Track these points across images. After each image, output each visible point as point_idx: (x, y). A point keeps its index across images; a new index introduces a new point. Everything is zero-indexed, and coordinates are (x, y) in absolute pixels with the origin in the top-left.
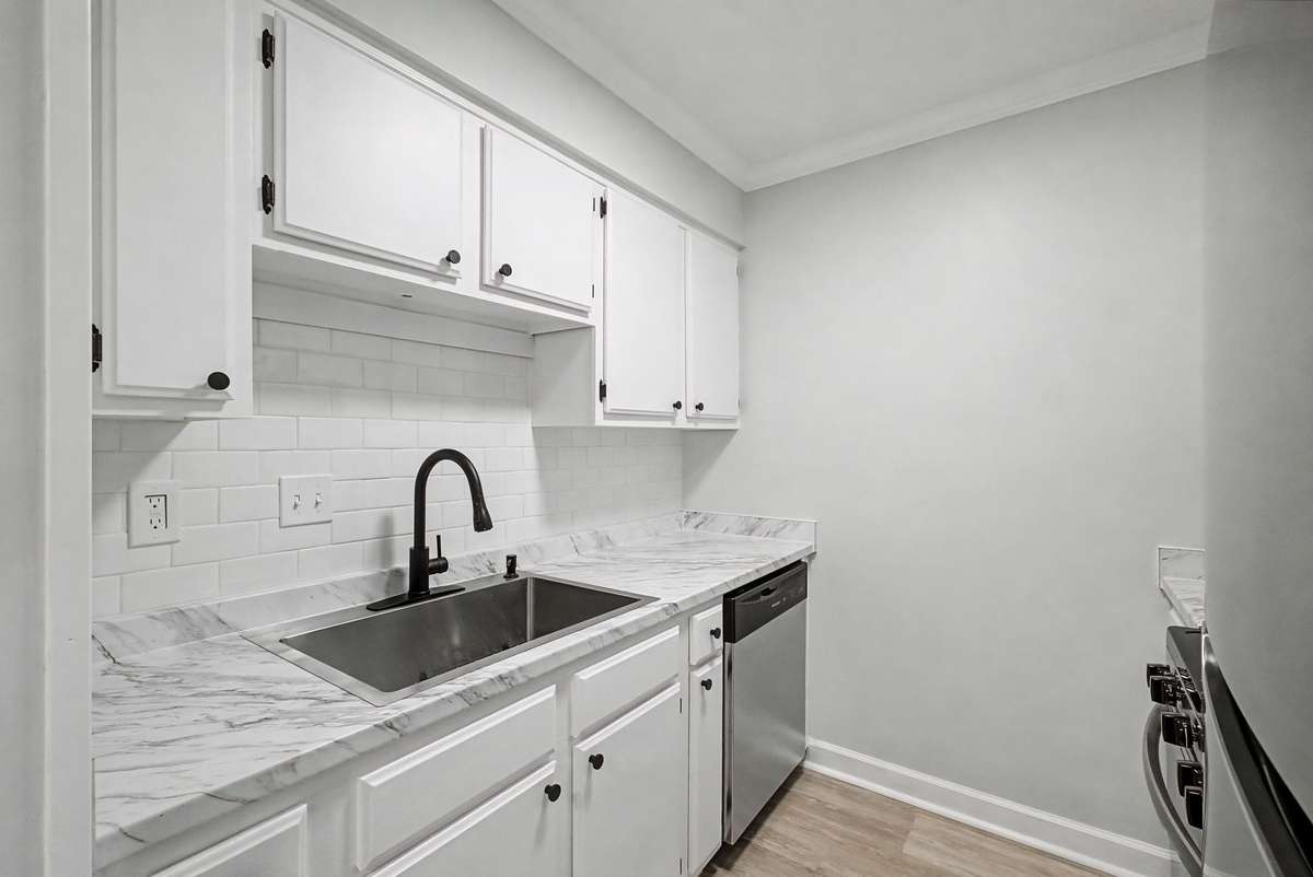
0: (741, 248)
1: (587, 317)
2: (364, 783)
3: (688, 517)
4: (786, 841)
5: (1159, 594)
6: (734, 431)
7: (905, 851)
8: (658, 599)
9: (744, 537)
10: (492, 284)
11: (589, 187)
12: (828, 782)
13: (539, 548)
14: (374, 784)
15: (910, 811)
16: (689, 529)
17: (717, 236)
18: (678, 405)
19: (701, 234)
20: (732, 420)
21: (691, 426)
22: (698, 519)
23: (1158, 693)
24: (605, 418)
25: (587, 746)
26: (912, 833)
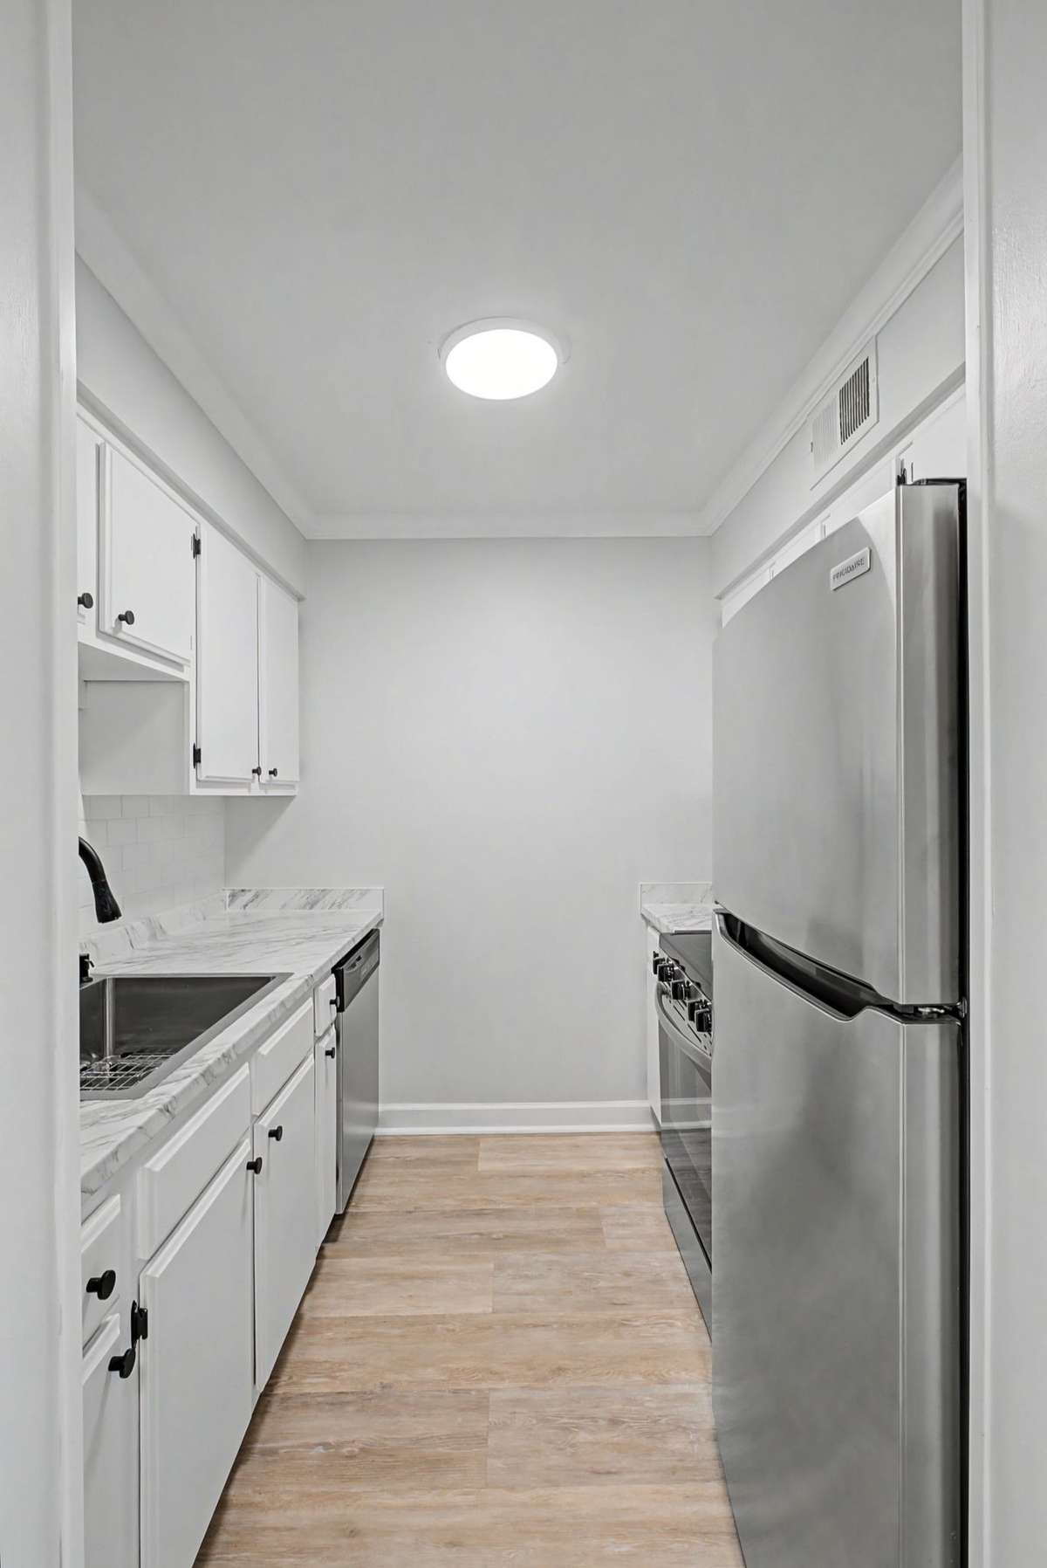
0: (300, 599)
1: (183, 671)
2: (149, 1170)
3: (233, 896)
4: (380, 1200)
5: (640, 917)
6: (291, 798)
7: (479, 1169)
8: (292, 974)
9: (307, 911)
10: (110, 631)
11: (187, 523)
12: (400, 1141)
13: (95, 945)
14: (157, 1169)
15: (474, 1139)
16: (236, 909)
17: (287, 587)
18: (257, 771)
19: (273, 584)
20: (292, 787)
21: (262, 793)
22: (249, 896)
23: (663, 976)
24: (198, 786)
25: (267, 1123)
26: (481, 1154)
